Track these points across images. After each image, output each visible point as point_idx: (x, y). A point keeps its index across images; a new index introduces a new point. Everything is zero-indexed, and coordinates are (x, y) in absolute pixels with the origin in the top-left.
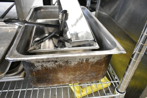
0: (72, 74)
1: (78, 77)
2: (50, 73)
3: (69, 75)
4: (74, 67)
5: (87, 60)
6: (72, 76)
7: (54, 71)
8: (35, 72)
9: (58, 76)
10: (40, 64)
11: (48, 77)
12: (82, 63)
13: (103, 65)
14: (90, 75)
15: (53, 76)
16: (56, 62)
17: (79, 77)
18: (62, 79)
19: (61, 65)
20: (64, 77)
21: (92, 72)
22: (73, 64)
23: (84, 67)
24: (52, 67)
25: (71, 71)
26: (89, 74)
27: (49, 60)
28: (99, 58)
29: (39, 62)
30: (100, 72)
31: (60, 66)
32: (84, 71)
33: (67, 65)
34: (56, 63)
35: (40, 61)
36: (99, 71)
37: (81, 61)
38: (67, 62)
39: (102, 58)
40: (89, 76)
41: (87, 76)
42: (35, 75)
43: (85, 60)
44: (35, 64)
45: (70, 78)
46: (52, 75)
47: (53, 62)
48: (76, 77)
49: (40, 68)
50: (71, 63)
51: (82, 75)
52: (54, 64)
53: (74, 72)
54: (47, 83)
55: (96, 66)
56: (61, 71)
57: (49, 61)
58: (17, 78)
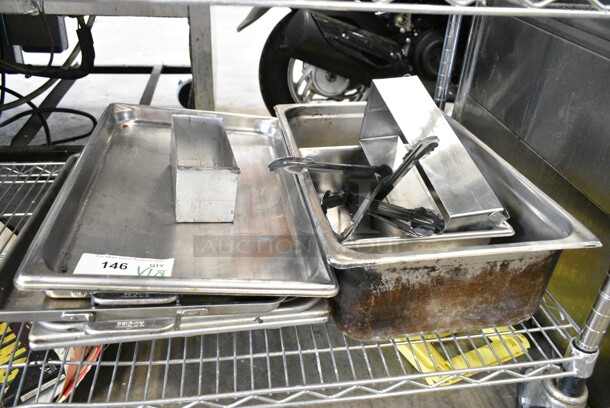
0: (463, 304)
1: (473, 312)
2: (411, 300)
3: (455, 305)
4: (471, 284)
5: (504, 265)
6: (459, 308)
7: (422, 293)
8: (376, 297)
9: (428, 308)
10: (395, 275)
11: (402, 310)
12: (491, 273)
13: (538, 277)
14: (504, 306)
15: (414, 309)
16: (433, 269)
17: (476, 311)
18: (434, 316)
19: (443, 278)
20: (440, 311)
21: (512, 297)
22: (469, 276)
23: (494, 283)
24: (420, 284)
25: (461, 294)
26: (502, 304)
27: (417, 266)
28: (533, 261)
29: (394, 270)
30: (529, 299)
31: (439, 281)
32: (492, 295)
33: (455, 278)
34: (433, 274)
35: (397, 267)
36: (528, 294)
37: (489, 268)
38: (457, 270)
39: (540, 259)
40: (502, 308)
41: (496, 308)
42: (374, 307)
43: (499, 264)
44: (383, 278)
45: (453, 314)
46: (413, 305)
47: (426, 270)
48: (468, 312)
49: (390, 287)
50: (465, 274)
51: (484, 306)
52: (426, 276)
53: (468, 296)
54: (393, 327)
55: (524, 280)
56: (437, 295)
57: (417, 269)
58: (315, 317)
